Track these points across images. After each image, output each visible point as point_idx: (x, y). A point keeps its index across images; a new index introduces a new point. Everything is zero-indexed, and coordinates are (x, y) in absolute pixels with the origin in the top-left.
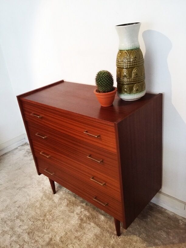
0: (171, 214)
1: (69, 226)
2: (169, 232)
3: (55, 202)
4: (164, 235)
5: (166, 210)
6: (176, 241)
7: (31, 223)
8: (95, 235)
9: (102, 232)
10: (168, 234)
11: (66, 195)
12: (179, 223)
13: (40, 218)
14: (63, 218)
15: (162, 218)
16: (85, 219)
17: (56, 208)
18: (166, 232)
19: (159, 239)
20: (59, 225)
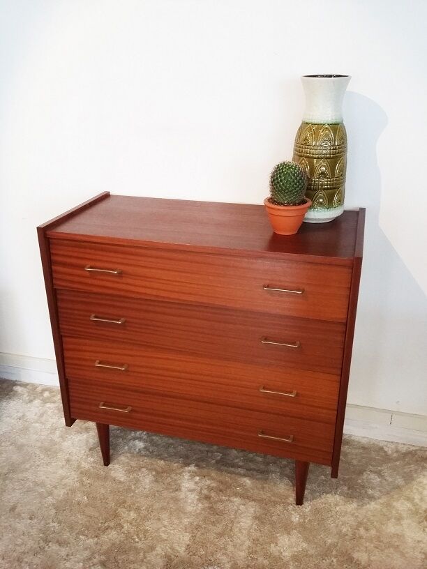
0: (363, 441)
1: (188, 518)
2: (380, 471)
3: (120, 482)
4: (375, 479)
5: (351, 436)
6: (400, 481)
7: (91, 541)
8: (256, 518)
9: (264, 509)
10: (379, 473)
11: (138, 460)
12: (385, 452)
13: (106, 524)
14: (163, 509)
15: (353, 451)
16: (213, 494)
17: (134, 491)
18: (375, 472)
19: (372, 488)
20: (166, 523)
